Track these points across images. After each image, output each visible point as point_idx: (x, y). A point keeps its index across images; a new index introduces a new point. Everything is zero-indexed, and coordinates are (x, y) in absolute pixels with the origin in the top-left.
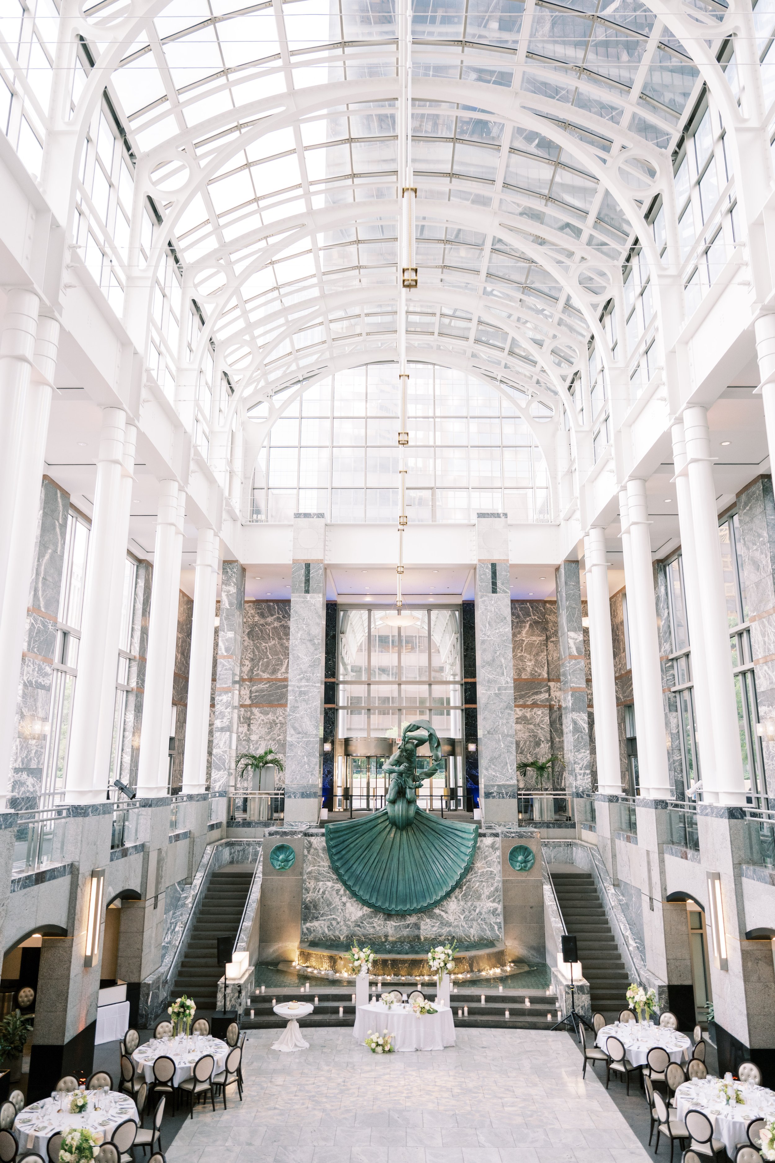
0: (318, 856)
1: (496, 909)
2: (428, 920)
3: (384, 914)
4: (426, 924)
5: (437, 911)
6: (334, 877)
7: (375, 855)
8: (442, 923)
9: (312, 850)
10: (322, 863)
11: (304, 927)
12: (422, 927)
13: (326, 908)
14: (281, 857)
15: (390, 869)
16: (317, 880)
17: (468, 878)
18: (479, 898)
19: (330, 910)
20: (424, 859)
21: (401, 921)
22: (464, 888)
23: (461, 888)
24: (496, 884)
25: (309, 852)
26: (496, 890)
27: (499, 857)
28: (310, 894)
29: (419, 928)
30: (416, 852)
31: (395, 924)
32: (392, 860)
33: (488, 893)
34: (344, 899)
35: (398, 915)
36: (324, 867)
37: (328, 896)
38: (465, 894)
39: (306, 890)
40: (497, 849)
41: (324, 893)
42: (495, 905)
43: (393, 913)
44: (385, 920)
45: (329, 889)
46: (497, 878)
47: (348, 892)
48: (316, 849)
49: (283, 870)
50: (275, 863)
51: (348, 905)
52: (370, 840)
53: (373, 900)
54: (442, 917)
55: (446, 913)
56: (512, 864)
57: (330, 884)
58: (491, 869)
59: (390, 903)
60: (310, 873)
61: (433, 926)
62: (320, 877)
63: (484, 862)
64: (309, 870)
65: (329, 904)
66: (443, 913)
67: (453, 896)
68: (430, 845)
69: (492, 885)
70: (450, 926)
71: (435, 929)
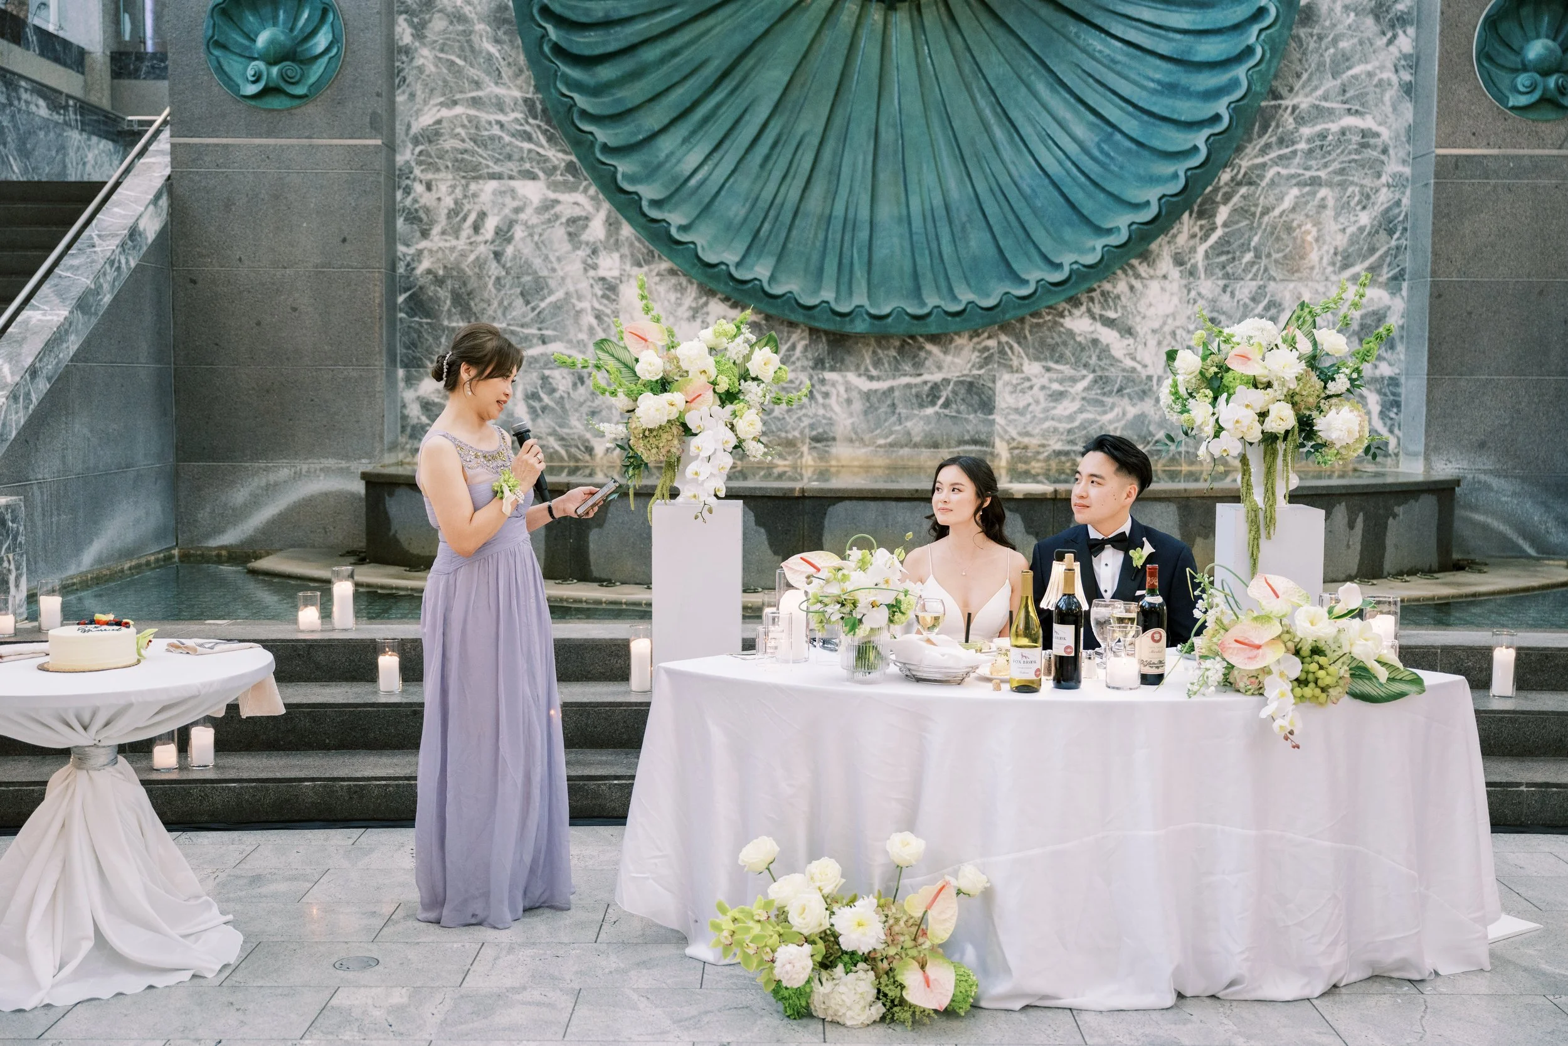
0: (469, 50)
1: (1379, 317)
2: (1033, 368)
3: (814, 332)
4: (1024, 386)
5: (1079, 324)
6: (556, 156)
7: (762, 112)
8: (1101, 381)
9: (438, 24)
10: (491, 89)
11: (409, 395)
12: (1004, 399)
13: (519, 308)
14: (263, 39)
15: (835, 174)
16: (468, 171)
17: (1245, 163)
18: (1293, 263)
19: (540, 319)
20: (999, 134)
21: (896, 370)
22: (1223, 214)
23: (1206, 213)
24: (1384, 197)
25: (419, 31)
26: (1388, 224)
27: (1413, 62)
28: (435, 241)
29: (987, 405)
30: (959, 102)
31: (865, 385)
32: (844, 138)
33: (1341, 241)
34: (610, 265)
35: (882, 339)
36: (500, 106)
37: (527, 250)
38: (1224, 241)
39: (413, 218)
40: (1402, 20)
41: (504, 234)
42: (1377, 296)
43: (860, 326)
44: (819, 364)
45: (526, 216)
46: (1393, 167)
47: (627, 231)
48: (458, 17)
49: (275, 102)
50: (233, 65)
51: (629, 293)
52: (739, 41)
53: (760, 271)
54: (1104, 352)
55: (1129, 332)
56: (1490, 82)
57: (533, 191)
58: (1367, 123)
59: (845, 282)
60: (431, 135)
61: (1058, 396)
62: (485, 159)
63: (1330, 84)
64: (426, 119)
65: (535, 288)
66: (1108, 336)
67: (1164, 250)
68: (1029, 68)
69: (1366, 199)
70: (1144, 394)
71: (1066, 408)
